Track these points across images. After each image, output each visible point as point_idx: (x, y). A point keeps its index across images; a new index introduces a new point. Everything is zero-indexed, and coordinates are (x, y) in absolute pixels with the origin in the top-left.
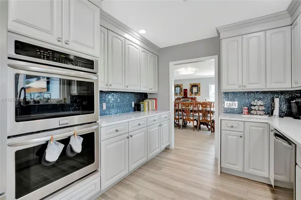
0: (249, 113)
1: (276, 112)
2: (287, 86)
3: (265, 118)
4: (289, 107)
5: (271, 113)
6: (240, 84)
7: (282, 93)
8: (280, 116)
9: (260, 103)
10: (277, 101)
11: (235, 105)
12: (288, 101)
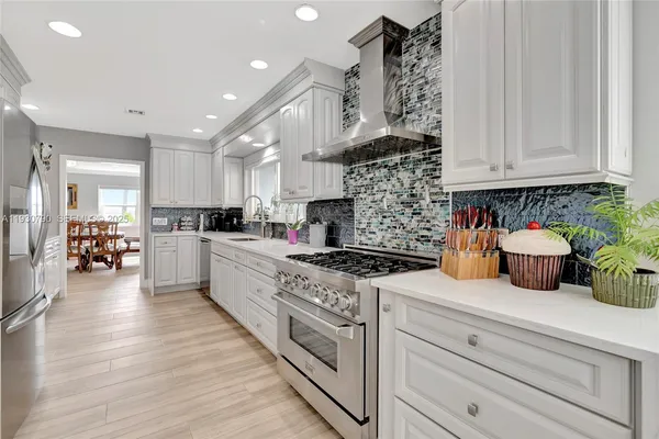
0: (179, 229)
1: (201, 227)
2: (208, 204)
3: (193, 233)
4: (211, 222)
5: (197, 229)
6: (172, 199)
7: (206, 209)
8: (205, 231)
9: (189, 218)
10: (202, 216)
11: (164, 222)
12: (210, 216)
